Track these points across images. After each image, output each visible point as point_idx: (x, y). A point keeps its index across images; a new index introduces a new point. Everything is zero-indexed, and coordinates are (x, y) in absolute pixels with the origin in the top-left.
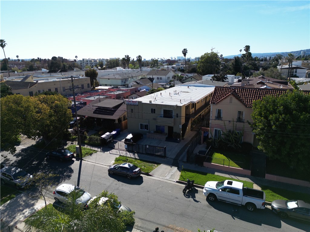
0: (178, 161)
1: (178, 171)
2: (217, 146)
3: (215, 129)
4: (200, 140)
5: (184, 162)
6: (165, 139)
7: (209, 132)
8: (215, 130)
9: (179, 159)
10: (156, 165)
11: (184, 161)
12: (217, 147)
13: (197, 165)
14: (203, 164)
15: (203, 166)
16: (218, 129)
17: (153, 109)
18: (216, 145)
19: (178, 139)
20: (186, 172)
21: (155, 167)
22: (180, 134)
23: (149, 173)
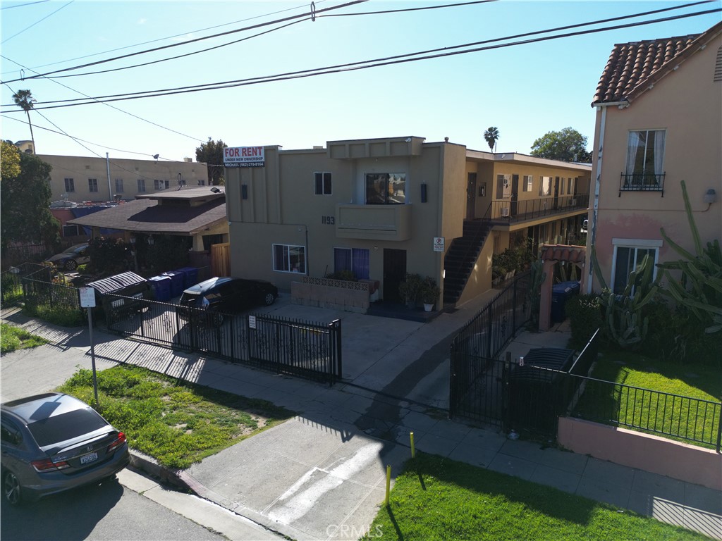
0: (403, 404)
1: (379, 465)
2: (633, 335)
3: (618, 242)
4: (536, 311)
5: (434, 412)
6: (366, 305)
7: (586, 267)
8: (619, 249)
9: (411, 396)
10: (261, 422)
11: (434, 409)
12: (638, 339)
13: (513, 435)
14: (552, 429)
15: (555, 445)
16: (637, 244)
17: (323, 173)
18: (631, 330)
19: (428, 308)
20: (429, 479)
21: (247, 431)
22: (434, 284)
23: (185, 468)
